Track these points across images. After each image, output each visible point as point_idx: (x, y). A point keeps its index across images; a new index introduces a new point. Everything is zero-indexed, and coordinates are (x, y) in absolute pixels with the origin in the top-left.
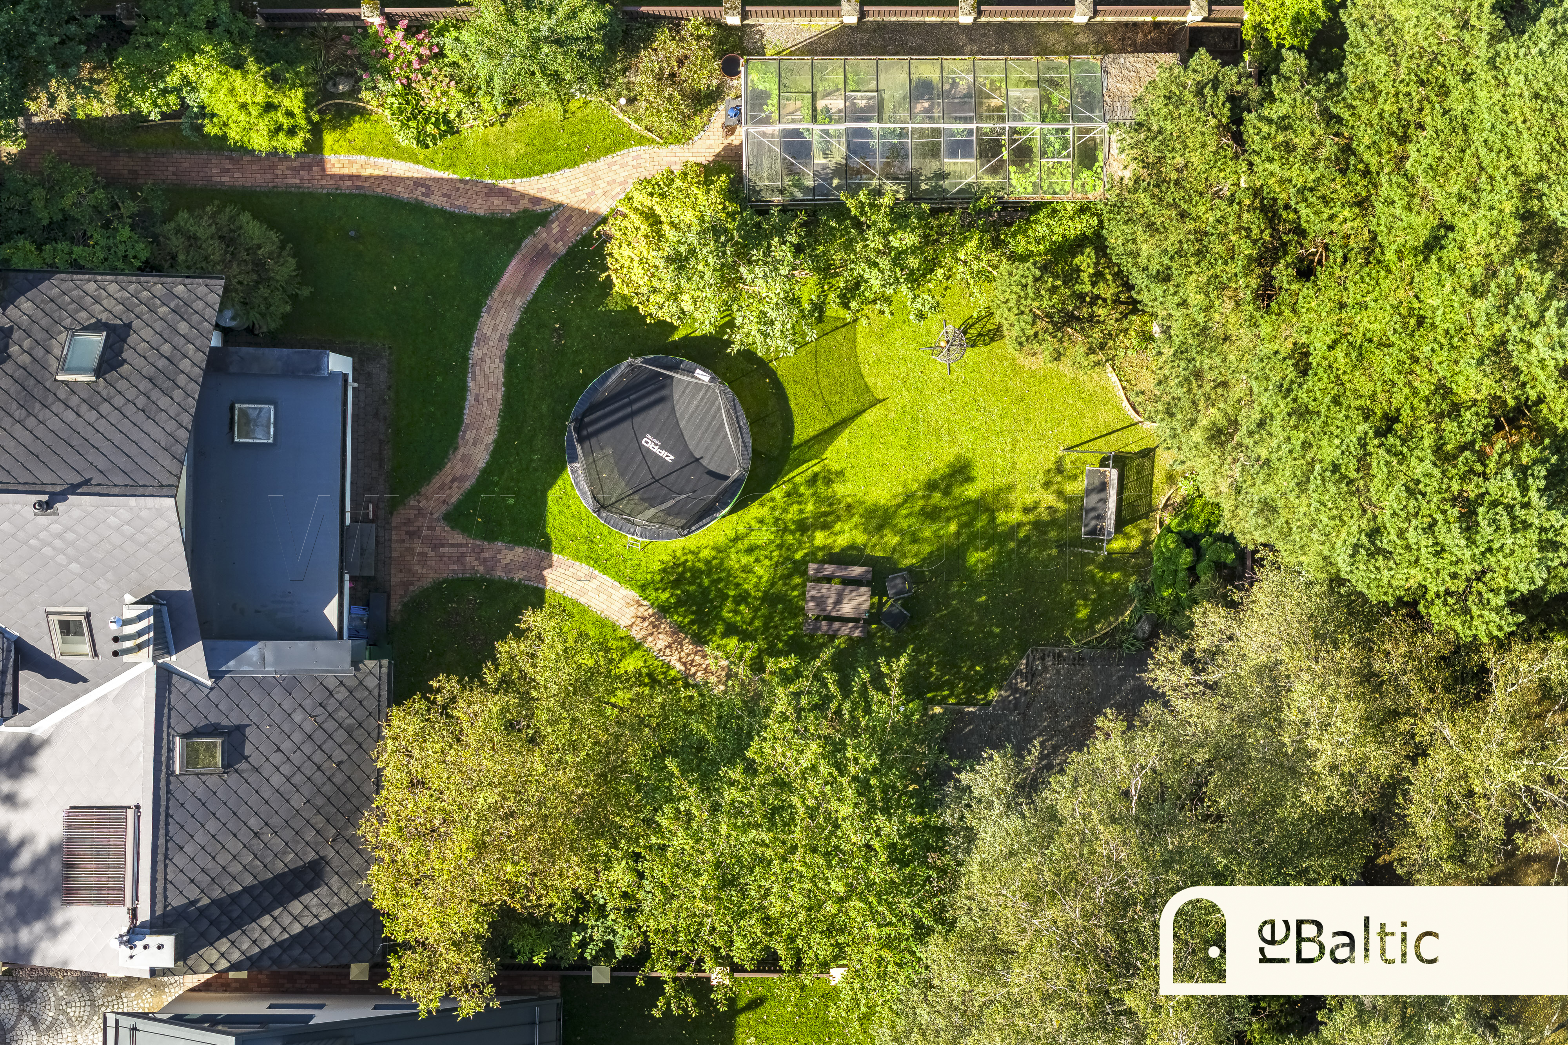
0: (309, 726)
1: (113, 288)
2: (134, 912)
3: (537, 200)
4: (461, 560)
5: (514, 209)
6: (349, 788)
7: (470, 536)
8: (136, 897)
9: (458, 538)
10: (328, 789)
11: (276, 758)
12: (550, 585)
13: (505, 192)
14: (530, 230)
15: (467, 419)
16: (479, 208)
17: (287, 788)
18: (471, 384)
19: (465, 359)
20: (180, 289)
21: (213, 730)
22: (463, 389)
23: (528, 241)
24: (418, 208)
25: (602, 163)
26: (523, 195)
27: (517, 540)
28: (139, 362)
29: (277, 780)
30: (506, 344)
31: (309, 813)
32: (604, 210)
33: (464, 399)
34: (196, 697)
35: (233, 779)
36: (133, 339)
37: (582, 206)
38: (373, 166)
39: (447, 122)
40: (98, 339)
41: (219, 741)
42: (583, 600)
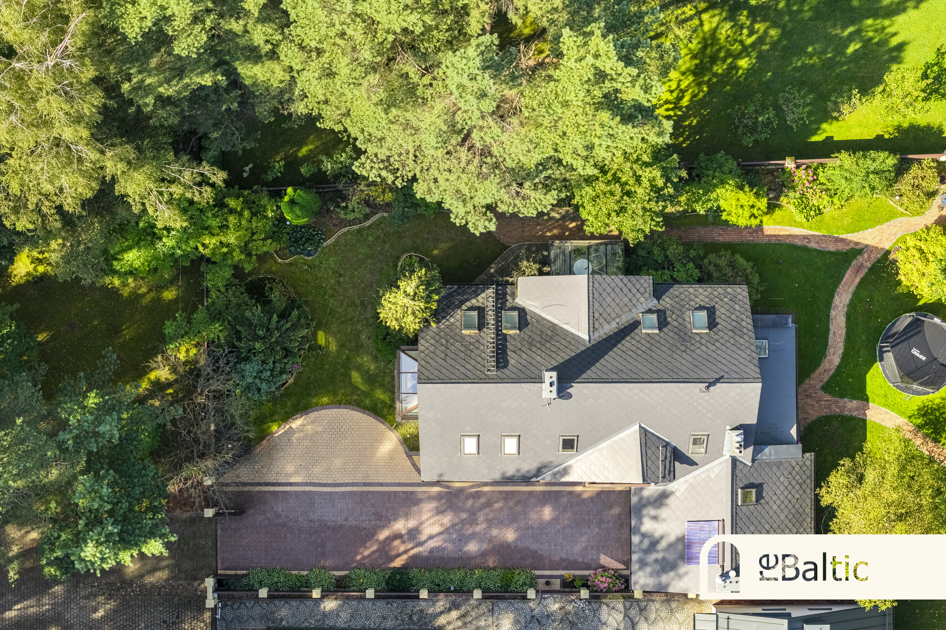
0: (786, 483)
1: (701, 290)
2: (723, 567)
3: (857, 244)
4: (829, 407)
5: (847, 248)
6: (801, 510)
7: (833, 396)
8: (724, 561)
9: (828, 397)
10: (793, 511)
11: (775, 498)
12: (869, 418)
13: (843, 240)
14: (854, 257)
15: (830, 343)
16: (832, 248)
17: (778, 511)
18: (831, 327)
19: (828, 316)
20: (729, 290)
21: (752, 486)
22: (828, 330)
23: (854, 262)
24: (805, 249)
25: (885, 226)
26: (851, 241)
27: (853, 398)
28: (724, 323)
29: (775, 507)
30: (846, 309)
31: (786, 522)
32: (887, 247)
33: (828, 334)
34: (745, 471)
35: (759, 507)
36: (717, 313)
37: (877, 245)
38: (785, 230)
39: (819, 210)
40: (704, 314)
41: (754, 490)
42: (883, 424)
